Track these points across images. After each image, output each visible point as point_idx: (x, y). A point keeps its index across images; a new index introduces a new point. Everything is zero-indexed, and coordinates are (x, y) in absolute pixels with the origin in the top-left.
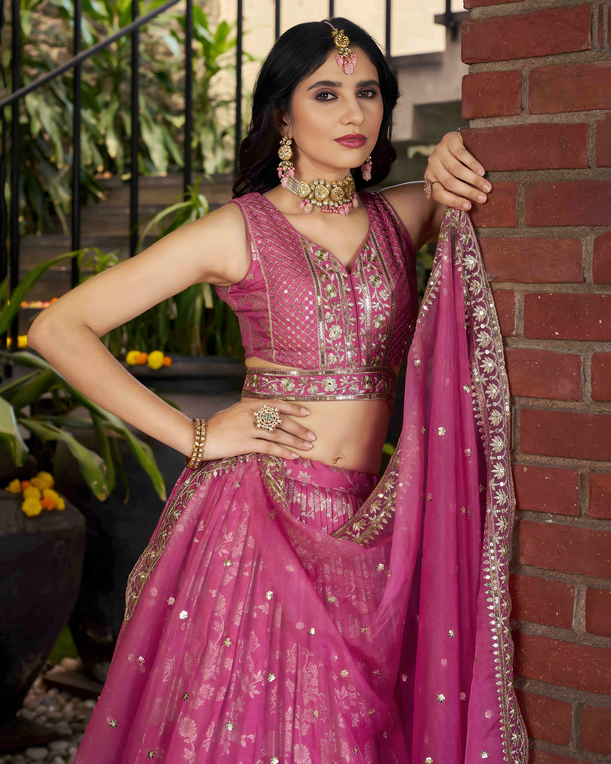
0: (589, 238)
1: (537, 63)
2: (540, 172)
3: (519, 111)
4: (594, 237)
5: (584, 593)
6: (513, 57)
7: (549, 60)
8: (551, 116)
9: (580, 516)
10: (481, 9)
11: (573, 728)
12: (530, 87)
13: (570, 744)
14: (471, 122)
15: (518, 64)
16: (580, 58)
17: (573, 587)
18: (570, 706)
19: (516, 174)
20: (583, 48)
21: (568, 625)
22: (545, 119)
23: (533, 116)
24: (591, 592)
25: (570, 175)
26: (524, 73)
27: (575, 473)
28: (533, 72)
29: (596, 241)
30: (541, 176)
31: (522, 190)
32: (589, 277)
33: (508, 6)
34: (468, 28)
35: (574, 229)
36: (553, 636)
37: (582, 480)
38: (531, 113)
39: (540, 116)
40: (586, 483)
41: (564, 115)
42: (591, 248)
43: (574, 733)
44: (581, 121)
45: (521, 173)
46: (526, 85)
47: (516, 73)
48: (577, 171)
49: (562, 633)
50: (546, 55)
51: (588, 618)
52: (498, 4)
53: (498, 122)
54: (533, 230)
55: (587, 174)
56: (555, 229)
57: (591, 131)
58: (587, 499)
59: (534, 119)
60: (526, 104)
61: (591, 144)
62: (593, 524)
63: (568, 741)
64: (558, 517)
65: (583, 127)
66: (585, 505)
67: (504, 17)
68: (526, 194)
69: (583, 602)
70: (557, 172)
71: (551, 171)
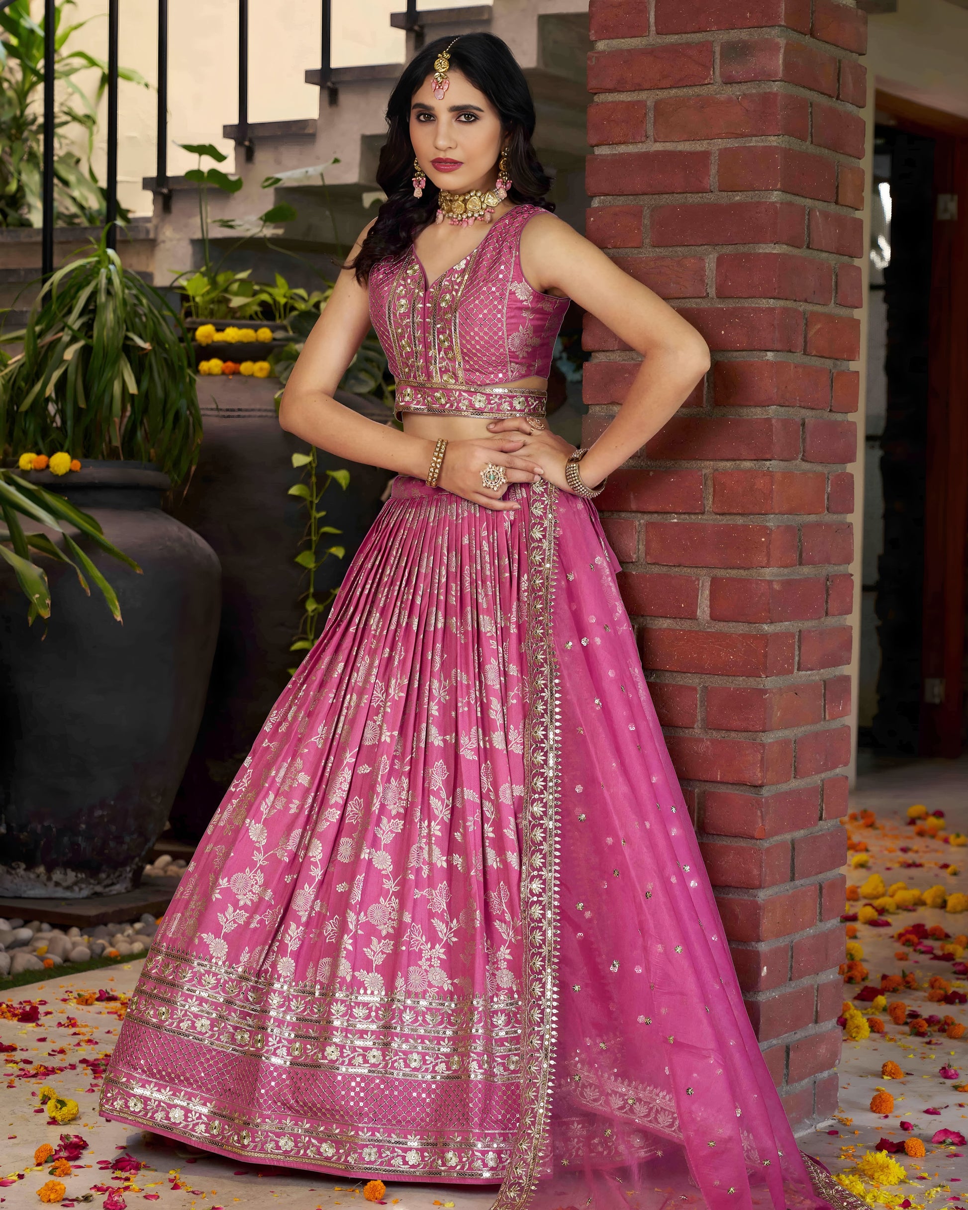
0: (711, 256)
1: (662, 94)
2: (665, 196)
3: (643, 139)
4: (716, 255)
5: (708, 584)
6: (639, 88)
7: (673, 92)
8: (675, 144)
9: (703, 513)
10: (607, 41)
11: (698, 710)
12: (655, 116)
13: (695, 726)
14: (596, 148)
15: (643, 96)
16: (703, 91)
17: (698, 580)
18: (695, 689)
19: (642, 197)
20: (706, 82)
21: (693, 617)
22: (669, 146)
23: (658, 144)
24: (715, 581)
25: (693, 199)
26: (649, 103)
27: (699, 473)
28: (657, 104)
29: (718, 259)
30: (665, 199)
31: (646, 212)
32: (712, 292)
33: (633, 40)
34: (594, 60)
35: (697, 248)
36: (678, 627)
37: (706, 480)
38: (655, 141)
39: (664, 144)
40: (710, 483)
41: (687, 143)
42: (713, 265)
43: (699, 714)
44: (703, 149)
45: (645, 197)
46: (651, 115)
47: (641, 104)
48: (700, 195)
49: (687, 625)
50: (671, 87)
51: (711, 607)
52: (623, 38)
53: (622, 149)
54: (657, 250)
55: (710, 198)
56: (679, 249)
57: (714, 159)
58: (711, 498)
59: (658, 147)
60: (651, 132)
61: (713, 170)
62: (716, 519)
63: (694, 723)
64: (683, 516)
65: (706, 154)
66: (709, 503)
67: (629, 51)
68: (651, 216)
69: (707, 592)
70: (681, 196)
71: (675, 195)
